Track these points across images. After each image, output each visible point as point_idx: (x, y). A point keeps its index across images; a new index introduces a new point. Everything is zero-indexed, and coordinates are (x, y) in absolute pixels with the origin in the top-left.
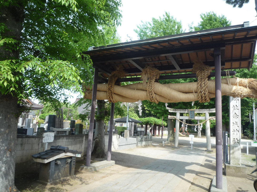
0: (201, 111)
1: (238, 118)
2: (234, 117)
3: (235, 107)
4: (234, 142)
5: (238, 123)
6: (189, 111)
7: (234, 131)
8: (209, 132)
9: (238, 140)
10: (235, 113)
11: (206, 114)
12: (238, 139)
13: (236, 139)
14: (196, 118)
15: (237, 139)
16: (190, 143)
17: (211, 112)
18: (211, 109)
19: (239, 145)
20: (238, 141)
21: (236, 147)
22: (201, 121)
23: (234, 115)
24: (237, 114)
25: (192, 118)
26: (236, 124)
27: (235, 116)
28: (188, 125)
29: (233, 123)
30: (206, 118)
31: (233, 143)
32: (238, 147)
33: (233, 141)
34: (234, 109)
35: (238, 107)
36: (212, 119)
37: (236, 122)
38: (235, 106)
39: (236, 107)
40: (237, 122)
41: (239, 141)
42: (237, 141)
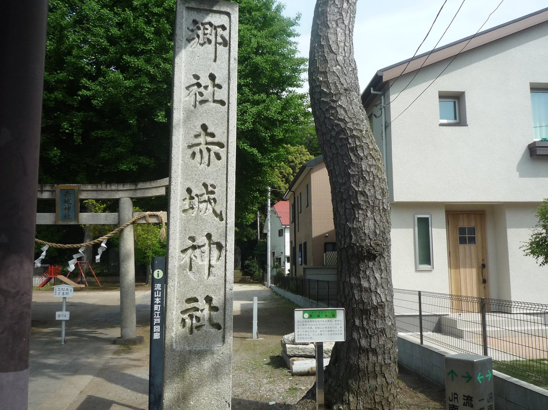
0: (103, 193)
1: (218, 157)
2: (194, 155)
3: (202, 89)
4: (188, 321)
5: (219, 193)
6: (58, 191)
7: (194, 247)
8: (129, 269)
9: (215, 309)
10: (204, 127)
11: (122, 201)
12: (215, 303)
13: (202, 304)
14: (86, 219)
15: (209, 300)
16: (57, 318)
17: (139, 194)
18: (140, 185)
19: (224, 338)
20: (217, 317)
21: (200, 354)
22: (100, 230)
23: (197, 141)
24: (213, 135)
25: (66, 217)
26: (206, 197)
27: (203, 147)
28: (50, 248)
29: (189, 191)
30: (122, 217)
31: (187, 329)
32: (213, 353)
33: (186, 316)
34: (199, 98)
35: (225, 86)
36: (144, 222)
37: (205, 185)
38: (205, 80)
39: (210, 88)
40: (210, 189)
41: (221, 311)
42: (207, 317)
